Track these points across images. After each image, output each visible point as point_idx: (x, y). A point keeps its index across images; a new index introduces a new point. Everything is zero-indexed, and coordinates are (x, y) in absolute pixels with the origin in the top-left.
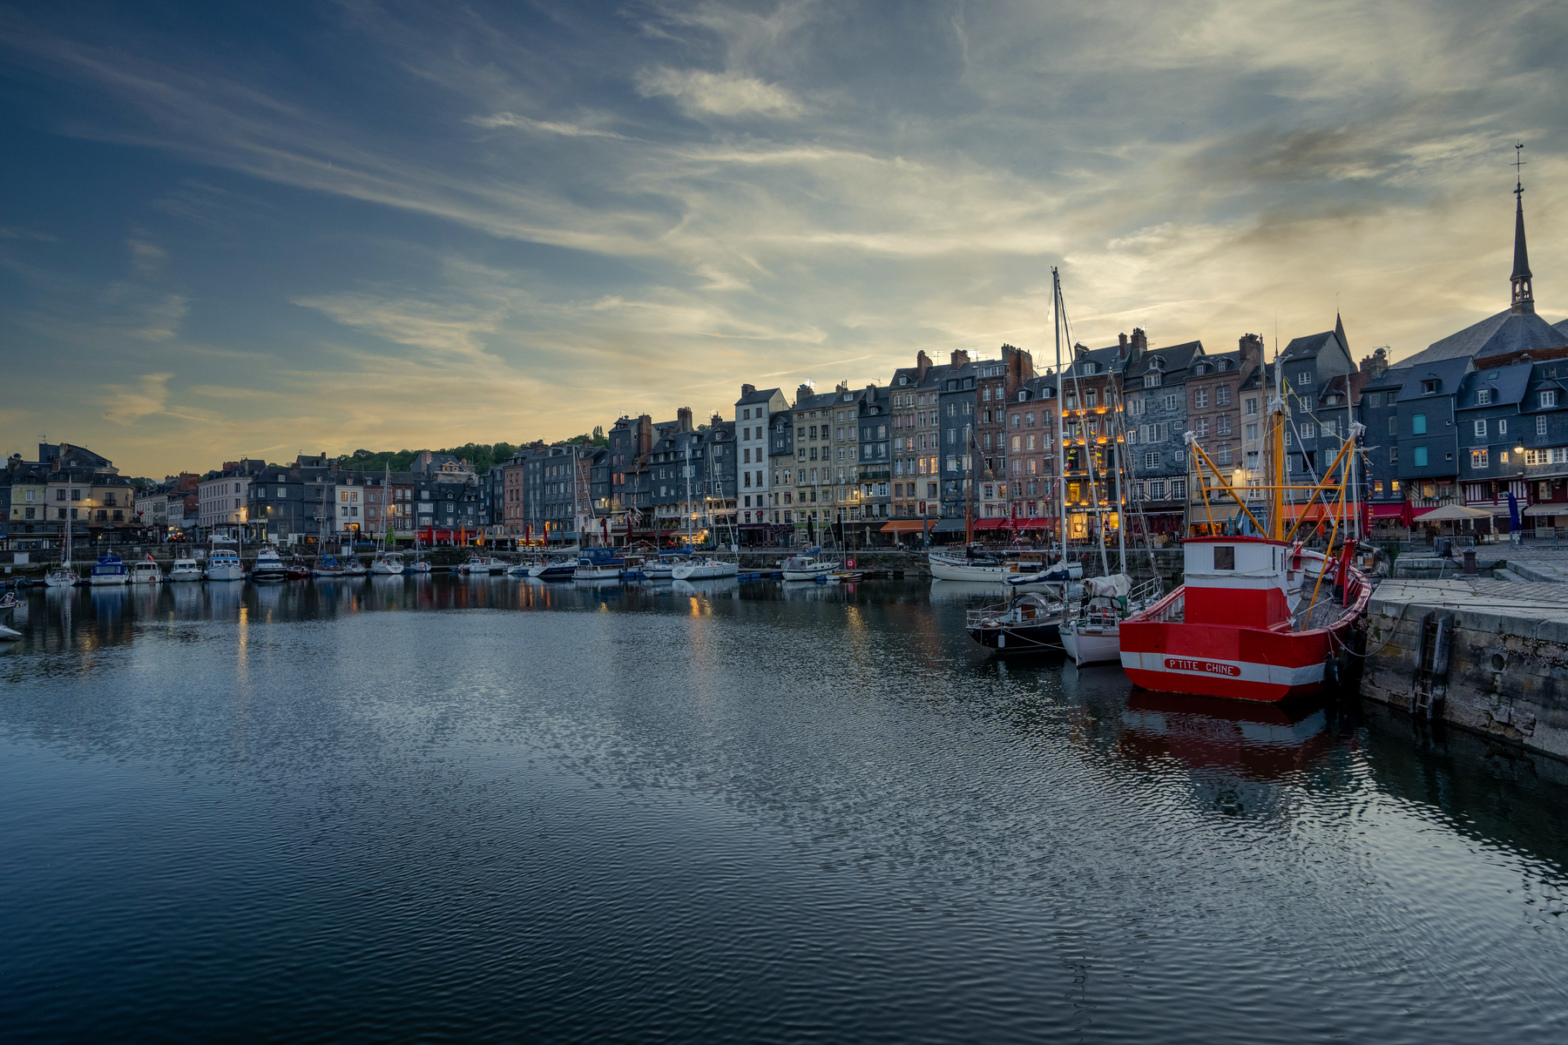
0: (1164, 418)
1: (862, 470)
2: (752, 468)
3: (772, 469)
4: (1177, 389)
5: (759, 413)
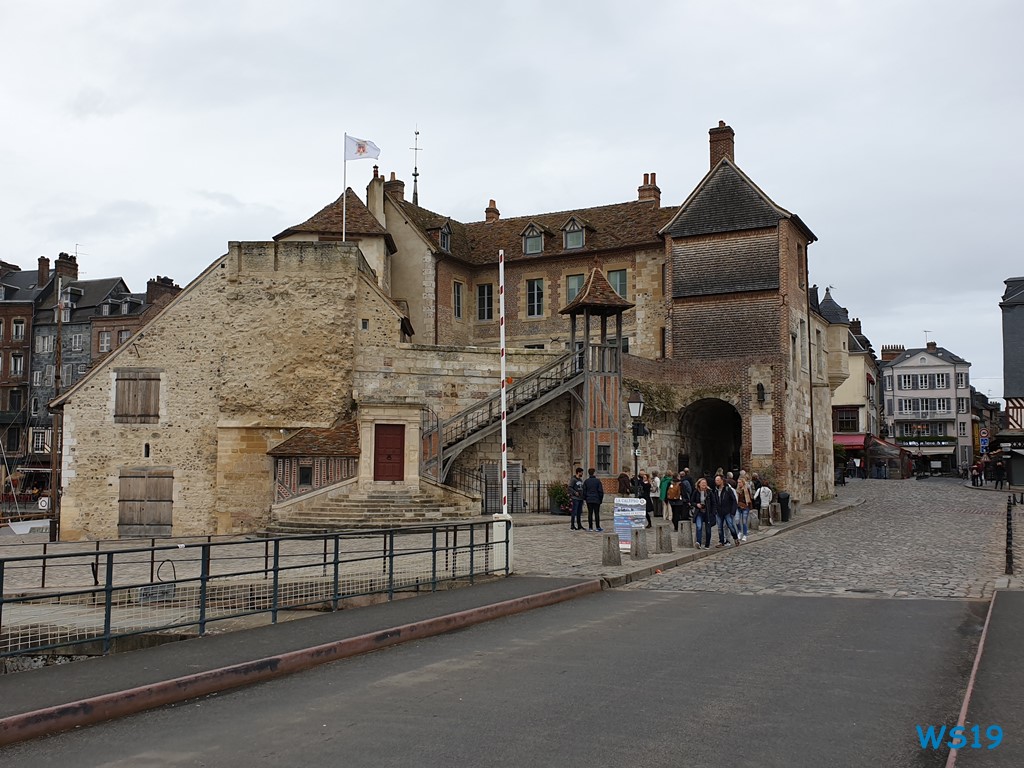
0: (69, 360)
4: (84, 327)
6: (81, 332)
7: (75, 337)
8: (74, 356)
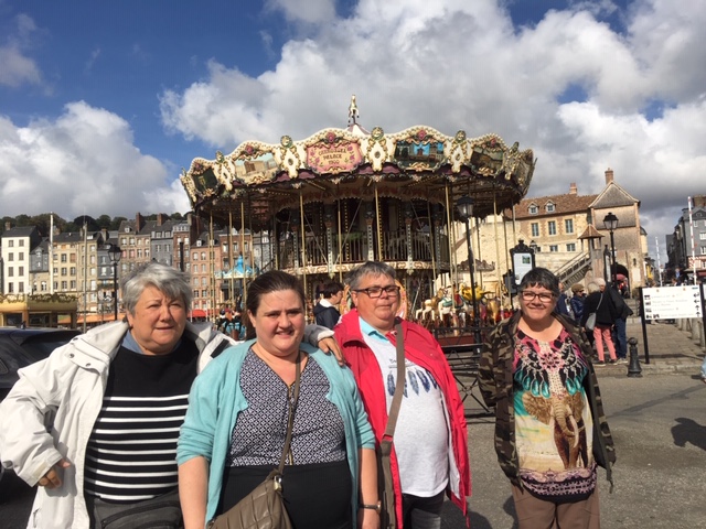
1: (100, 282)
2: (16, 280)
3: (32, 281)
5: (21, 243)
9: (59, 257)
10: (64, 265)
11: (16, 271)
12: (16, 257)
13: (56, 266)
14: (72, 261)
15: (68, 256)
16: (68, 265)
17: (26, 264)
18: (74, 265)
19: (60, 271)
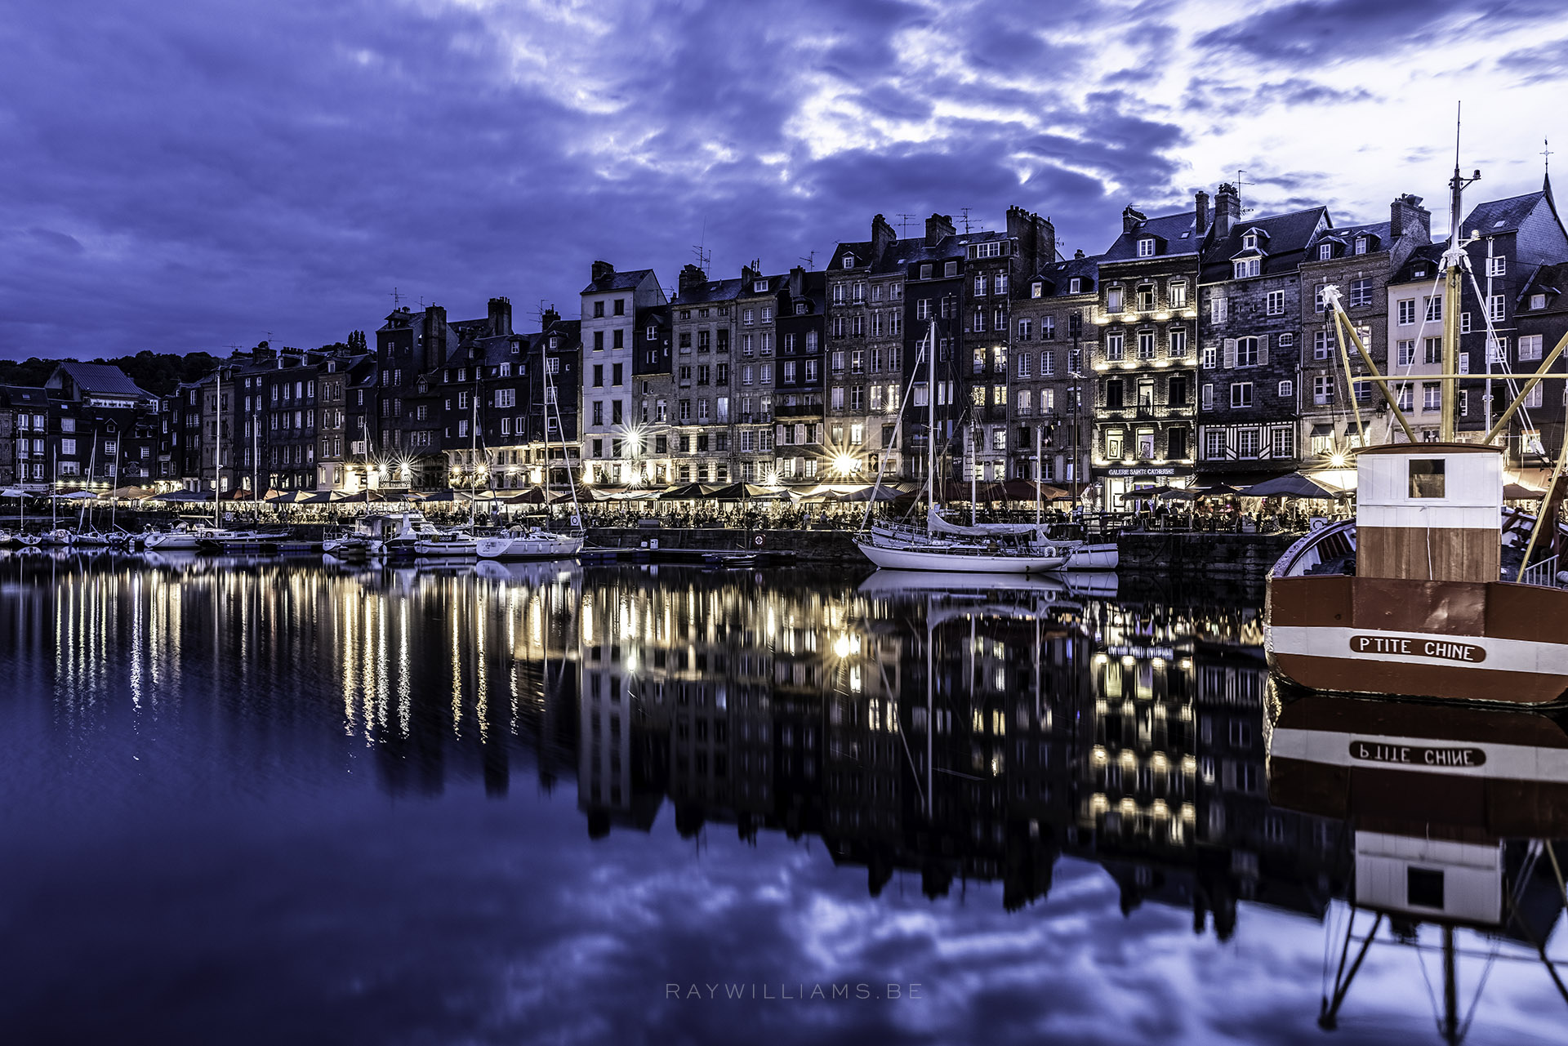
0: (1263, 328)
1: (780, 401)
2: (606, 394)
3: (638, 395)
4: (1286, 280)
5: (619, 308)
6: (1283, 287)
7: (1272, 296)
8: (1270, 322)
9: (695, 340)
10: (704, 359)
11: (608, 375)
12: (608, 340)
13: (685, 360)
14: (723, 348)
15: (714, 336)
16: (714, 359)
17: (624, 356)
18: (724, 358)
19: (695, 374)
